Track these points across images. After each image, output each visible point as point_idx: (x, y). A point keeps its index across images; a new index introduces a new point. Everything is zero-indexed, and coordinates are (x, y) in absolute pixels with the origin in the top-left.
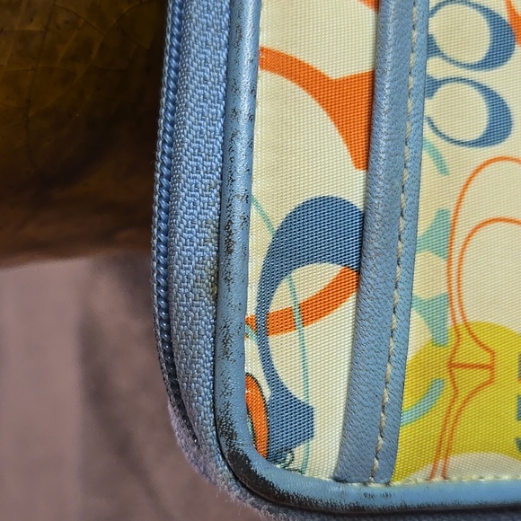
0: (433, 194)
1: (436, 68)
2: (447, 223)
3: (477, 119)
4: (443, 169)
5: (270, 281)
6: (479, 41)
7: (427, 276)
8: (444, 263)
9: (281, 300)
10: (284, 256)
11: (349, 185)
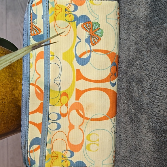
0: (49, 137)
1: (50, 121)
2: (51, 140)
3: (56, 126)
4: (51, 134)
5: (30, 147)
6: (56, 117)
7: (48, 146)
8: (50, 145)
9: (31, 149)
10: (32, 144)
11: (39, 136)
